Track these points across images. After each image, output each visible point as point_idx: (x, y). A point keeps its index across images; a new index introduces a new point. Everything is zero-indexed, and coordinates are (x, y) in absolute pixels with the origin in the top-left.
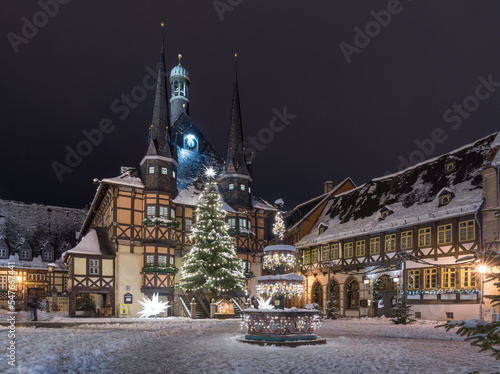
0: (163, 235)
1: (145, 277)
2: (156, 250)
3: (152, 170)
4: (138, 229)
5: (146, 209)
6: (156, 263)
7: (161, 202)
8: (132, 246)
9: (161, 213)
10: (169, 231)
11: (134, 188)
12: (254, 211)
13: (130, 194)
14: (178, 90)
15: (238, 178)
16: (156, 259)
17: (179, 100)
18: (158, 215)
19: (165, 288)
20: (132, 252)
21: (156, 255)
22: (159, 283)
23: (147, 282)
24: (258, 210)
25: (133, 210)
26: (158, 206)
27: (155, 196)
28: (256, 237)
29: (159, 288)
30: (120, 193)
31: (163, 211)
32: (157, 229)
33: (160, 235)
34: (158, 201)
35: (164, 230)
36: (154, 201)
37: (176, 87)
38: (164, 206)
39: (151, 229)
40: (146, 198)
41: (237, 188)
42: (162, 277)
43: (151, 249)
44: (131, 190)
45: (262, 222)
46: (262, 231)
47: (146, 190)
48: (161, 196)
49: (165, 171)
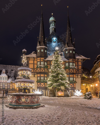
0: (42, 70)
1: (38, 84)
2: (40, 75)
3: (39, 51)
4: (35, 69)
5: (37, 63)
6: (40, 79)
7: (41, 60)
8: (34, 75)
9: (41, 64)
10: (44, 69)
11: (34, 57)
12: (77, 59)
13: (33, 59)
14: (52, 25)
15: (69, 49)
16: (40, 78)
17: (52, 28)
18: (40, 64)
19: (43, 87)
20: (34, 76)
21: (40, 77)
22: (41, 86)
23: (38, 85)
24: (78, 59)
25: (34, 64)
26: (40, 62)
27: (39, 59)
28: (78, 69)
29: (41, 87)
30: (30, 59)
31: (42, 63)
32: (40, 69)
33: (41, 71)
34: (40, 60)
35: (42, 69)
36: (39, 60)
37: (51, 24)
38: (42, 61)
39: (38, 69)
40: (37, 60)
41: (69, 52)
42: (42, 84)
43: (39, 75)
44: (33, 58)
45: (81, 63)
46: (80, 66)
47: (37, 57)
48: (41, 59)
49: (42, 51)
